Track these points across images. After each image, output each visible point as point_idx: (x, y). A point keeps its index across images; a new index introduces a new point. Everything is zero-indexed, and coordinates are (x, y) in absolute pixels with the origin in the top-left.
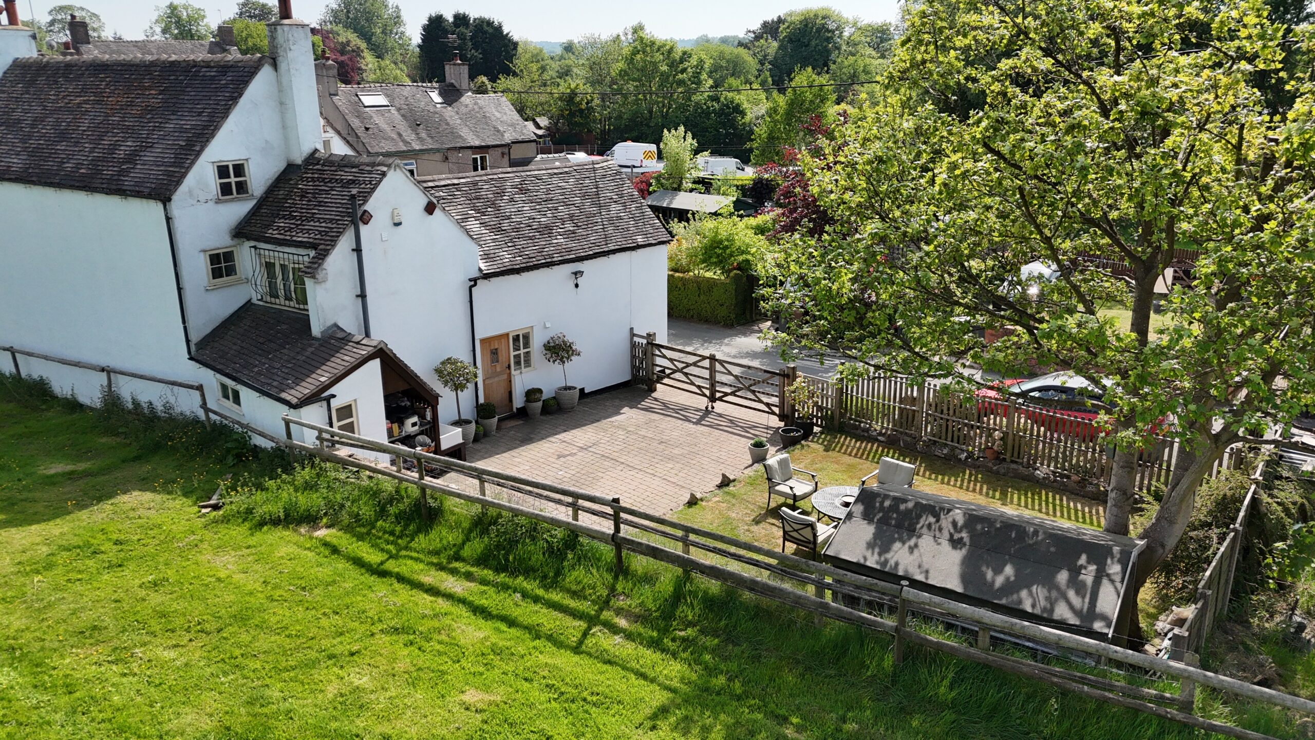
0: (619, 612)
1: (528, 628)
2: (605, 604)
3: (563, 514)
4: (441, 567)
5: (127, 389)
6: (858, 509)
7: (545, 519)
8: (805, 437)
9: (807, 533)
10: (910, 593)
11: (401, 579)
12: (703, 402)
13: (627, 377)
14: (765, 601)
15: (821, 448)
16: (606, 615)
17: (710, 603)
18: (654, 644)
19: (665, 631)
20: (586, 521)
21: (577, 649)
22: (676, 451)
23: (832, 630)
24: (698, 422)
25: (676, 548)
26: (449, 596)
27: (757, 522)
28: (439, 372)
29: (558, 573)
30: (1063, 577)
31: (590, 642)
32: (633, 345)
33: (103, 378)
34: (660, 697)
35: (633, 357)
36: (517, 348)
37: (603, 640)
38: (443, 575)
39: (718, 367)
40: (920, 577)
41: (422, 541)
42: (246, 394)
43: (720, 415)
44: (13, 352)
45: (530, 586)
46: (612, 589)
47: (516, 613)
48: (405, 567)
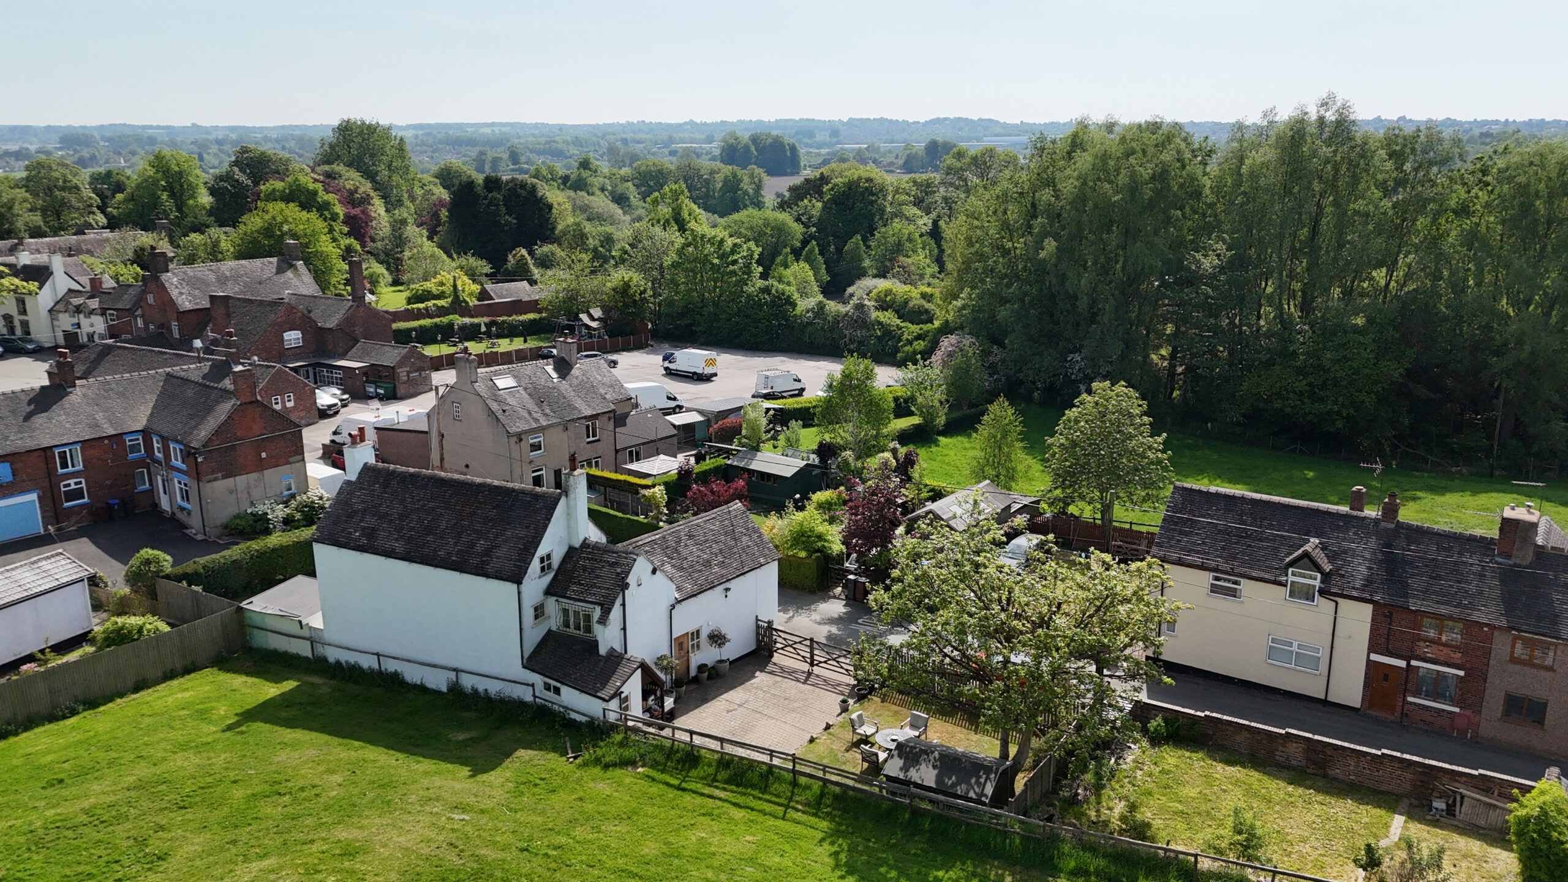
0: (797, 802)
1: (760, 811)
2: (790, 799)
3: (765, 758)
4: (710, 786)
5: (467, 682)
6: (895, 753)
7: (756, 761)
8: (870, 693)
9: (874, 758)
10: (913, 790)
11: (694, 792)
12: (806, 667)
13: (753, 647)
14: (859, 795)
15: (879, 700)
16: (792, 804)
17: (836, 797)
18: (815, 815)
19: (818, 809)
20: (776, 762)
21: (783, 818)
22: (796, 705)
23: (885, 806)
24: (805, 683)
25: (820, 774)
26: (720, 799)
27: (847, 751)
28: (656, 664)
29: (766, 786)
30: (973, 781)
31: (788, 815)
32: (758, 627)
33: (452, 675)
34: (821, 835)
35: (758, 634)
36: (693, 639)
37: (792, 814)
38: (712, 789)
39: (815, 646)
40: (920, 782)
41: (694, 773)
42: (564, 689)
43: (818, 676)
44: (378, 655)
45: (756, 793)
46: (793, 793)
47: (752, 805)
48: (692, 786)
